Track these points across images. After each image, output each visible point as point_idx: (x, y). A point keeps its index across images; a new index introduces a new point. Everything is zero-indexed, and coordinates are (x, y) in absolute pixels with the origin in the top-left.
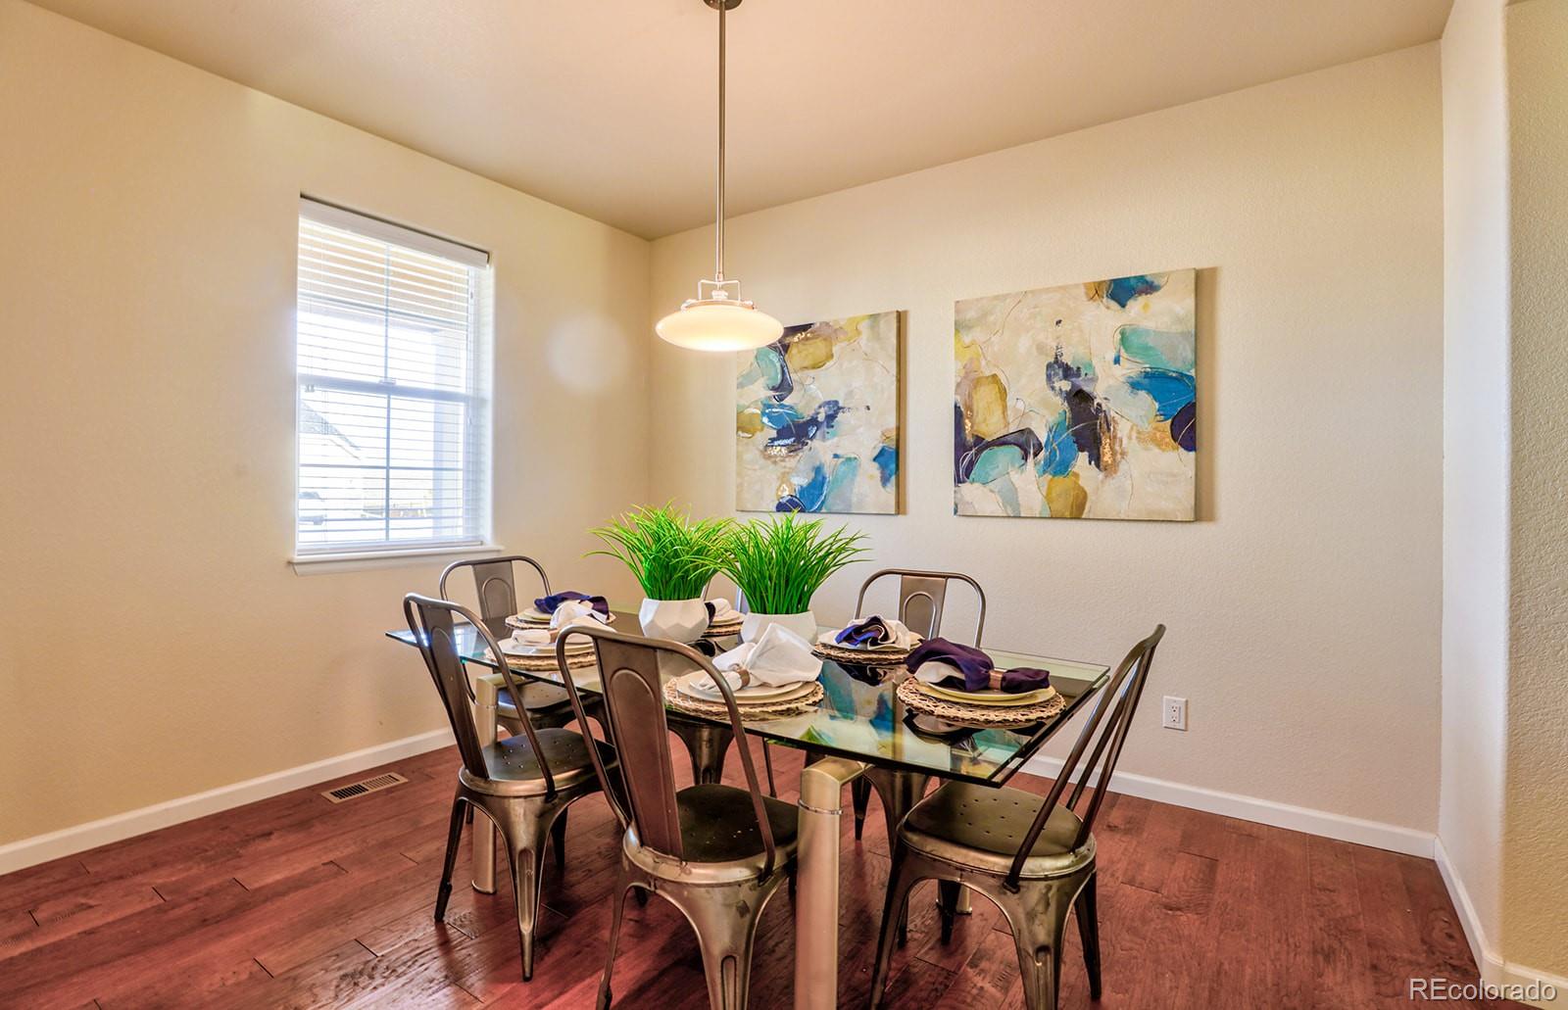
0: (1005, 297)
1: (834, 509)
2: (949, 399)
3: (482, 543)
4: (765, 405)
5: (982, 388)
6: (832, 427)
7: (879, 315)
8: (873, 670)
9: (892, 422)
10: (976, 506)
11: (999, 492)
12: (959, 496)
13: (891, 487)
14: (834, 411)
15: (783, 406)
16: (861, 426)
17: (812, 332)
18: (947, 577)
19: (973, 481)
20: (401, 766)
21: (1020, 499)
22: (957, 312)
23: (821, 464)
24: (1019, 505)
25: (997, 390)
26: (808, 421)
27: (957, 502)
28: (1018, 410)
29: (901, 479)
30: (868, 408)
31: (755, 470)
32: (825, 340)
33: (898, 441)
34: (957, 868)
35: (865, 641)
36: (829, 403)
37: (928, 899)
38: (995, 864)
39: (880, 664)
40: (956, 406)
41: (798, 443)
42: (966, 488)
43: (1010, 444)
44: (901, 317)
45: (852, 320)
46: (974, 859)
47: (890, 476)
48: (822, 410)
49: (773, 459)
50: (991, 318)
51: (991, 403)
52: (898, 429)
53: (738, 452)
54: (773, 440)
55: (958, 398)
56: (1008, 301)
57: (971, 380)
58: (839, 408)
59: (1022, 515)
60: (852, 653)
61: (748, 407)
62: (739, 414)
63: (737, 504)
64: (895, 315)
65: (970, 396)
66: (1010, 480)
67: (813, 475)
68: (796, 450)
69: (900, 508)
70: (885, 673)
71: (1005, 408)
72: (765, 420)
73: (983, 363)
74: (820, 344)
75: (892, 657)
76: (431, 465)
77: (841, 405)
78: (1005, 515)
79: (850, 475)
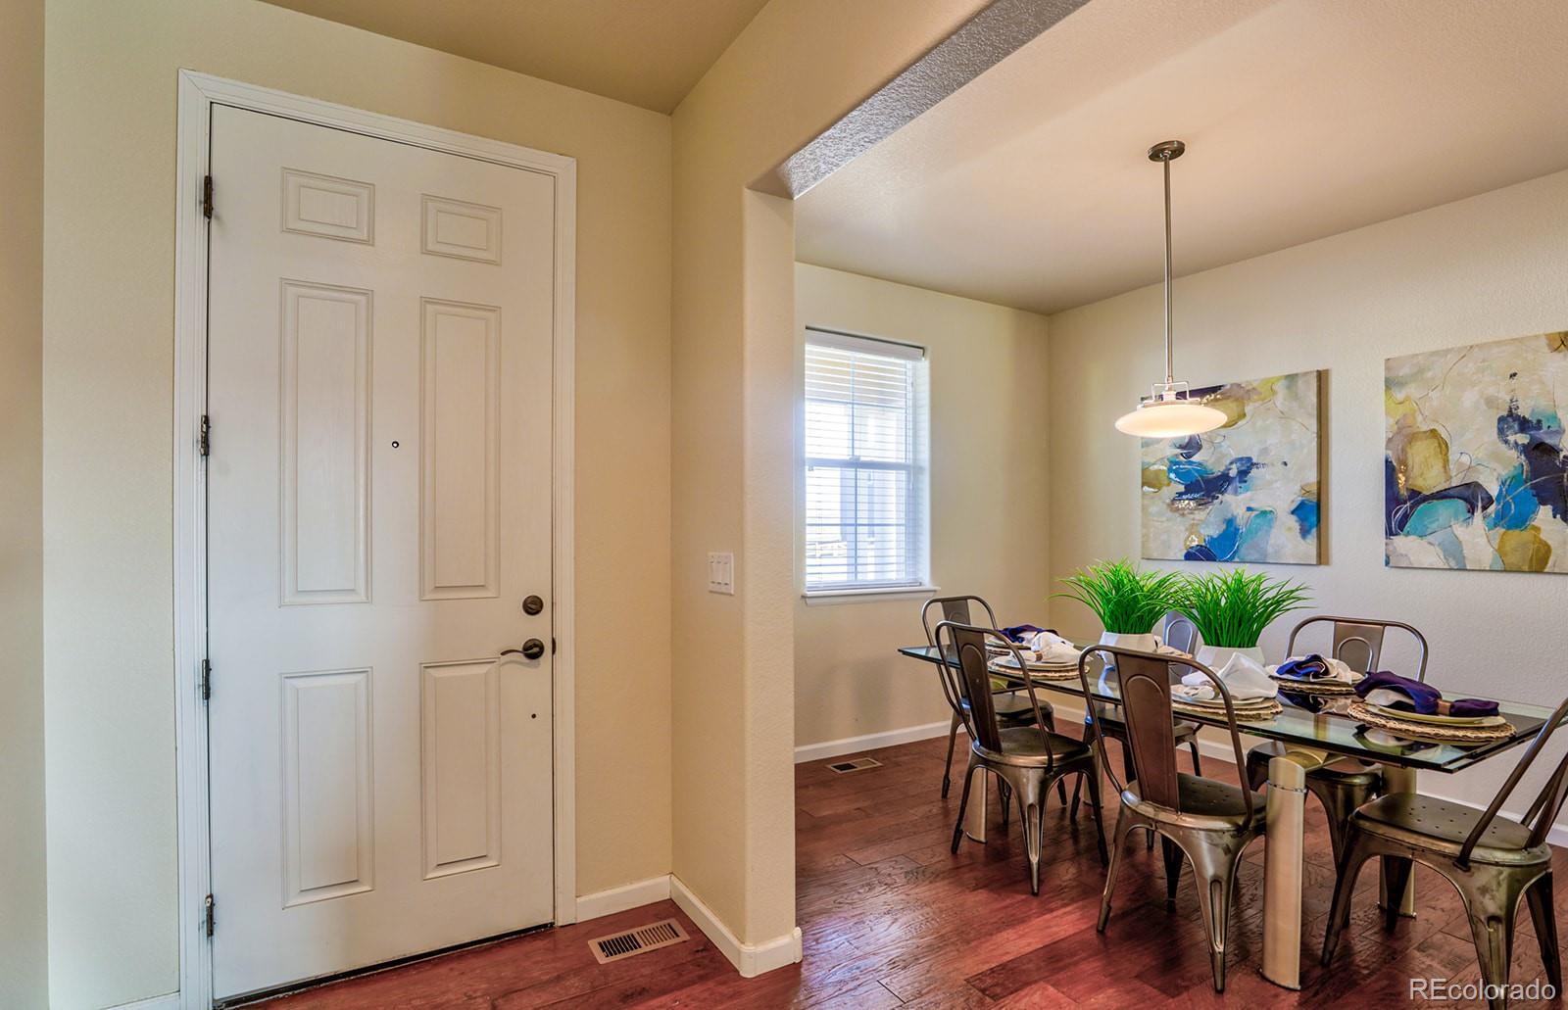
0: (1448, 351)
1: (1248, 558)
2: (1380, 453)
3: (921, 584)
4: (1171, 462)
5: (1419, 443)
6: (1246, 482)
7: (1297, 375)
8: (1315, 698)
9: (1312, 477)
10: (1412, 559)
11: (1439, 544)
12: (1391, 548)
13: (1312, 540)
14: (1247, 467)
15: (1191, 463)
16: (1276, 481)
17: (1221, 394)
18: (1384, 625)
19: (1408, 534)
20: (874, 753)
21: (1465, 551)
22: (1387, 369)
23: (1232, 515)
24: (1464, 557)
25: (1436, 444)
26: (1218, 477)
27: (1389, 553)
28: (1462, 464)
29: (1322, 531)
30: (1285, 464)
31: (1162, 522)
32: (1237, 400)
33: (1319, 494)
34: (1409, 848)
35: (1308, 675)
36: (1241, 459)
37: (1368, 902)
38: (1446, 847)
39: (1324, 694)
40: (1387, 461)
41: (1208, 497)
42: (1399, 541)
43: (1454, 497)
44: (1322, 377)
45: (1266, 381)
46: (1424, 842)
47: (1311, 528)
48: (1234, 466)
49: (1181, 512)
50: (1429, 374)
51: (1429, 457)
52: (1319, 483)
53: (1143, 505)
54: (1180, 494)
55: (1390, 453)
56: (1449, 356)
57: (1404, 436)
58: (1253, 464)
59: (1468, 568)
60: (1294, 683)
61: (1154, 464)
62: (1144, 470)
63: (1143, 554)
64: (1315, 374)
65: (1403, 450)
66: (1453, 532)
67: (1224, 527)
68: (1206, 504)
69: (1322, 558)
70: (1326, 702)
71: (1446, 462)
72: (1172, 476)
73: (1420, 418)
74: (1231, 405)
75: (1334, 688)
76: (838, 521)
77: (1254, 461)
78: (1446, 567)
79: (1265, 528)
